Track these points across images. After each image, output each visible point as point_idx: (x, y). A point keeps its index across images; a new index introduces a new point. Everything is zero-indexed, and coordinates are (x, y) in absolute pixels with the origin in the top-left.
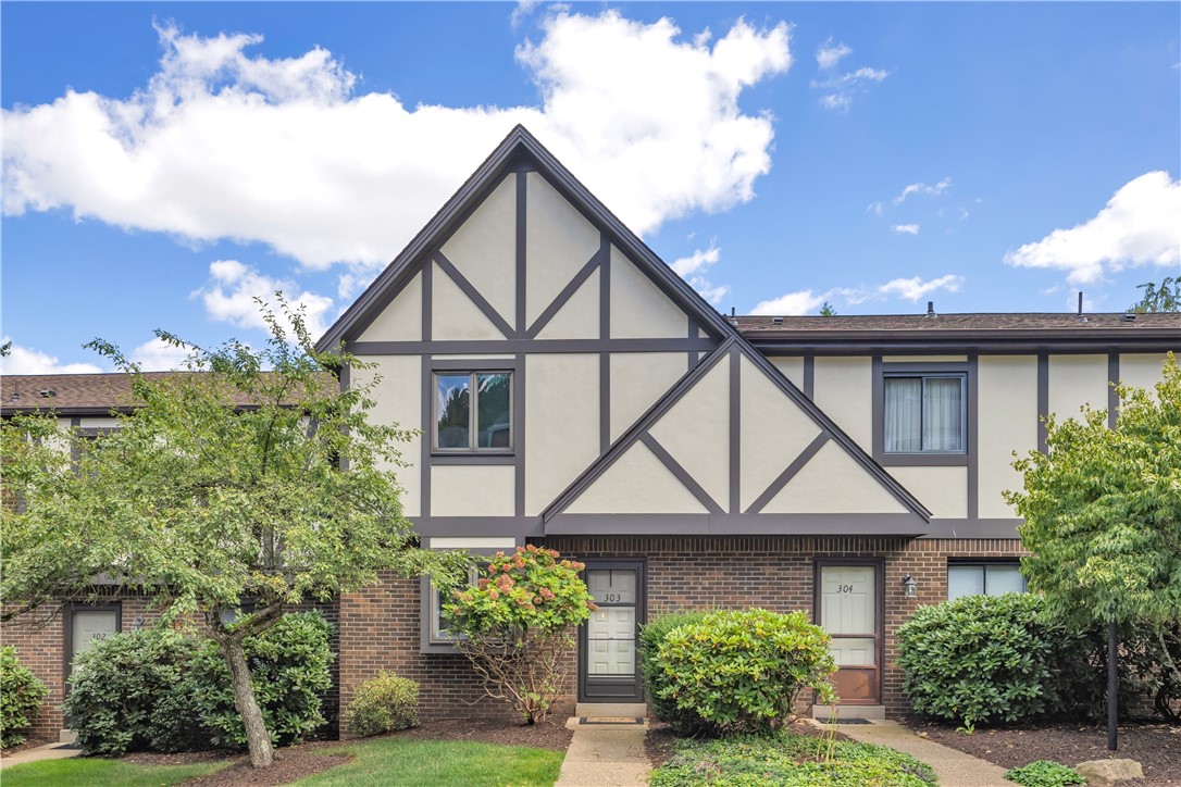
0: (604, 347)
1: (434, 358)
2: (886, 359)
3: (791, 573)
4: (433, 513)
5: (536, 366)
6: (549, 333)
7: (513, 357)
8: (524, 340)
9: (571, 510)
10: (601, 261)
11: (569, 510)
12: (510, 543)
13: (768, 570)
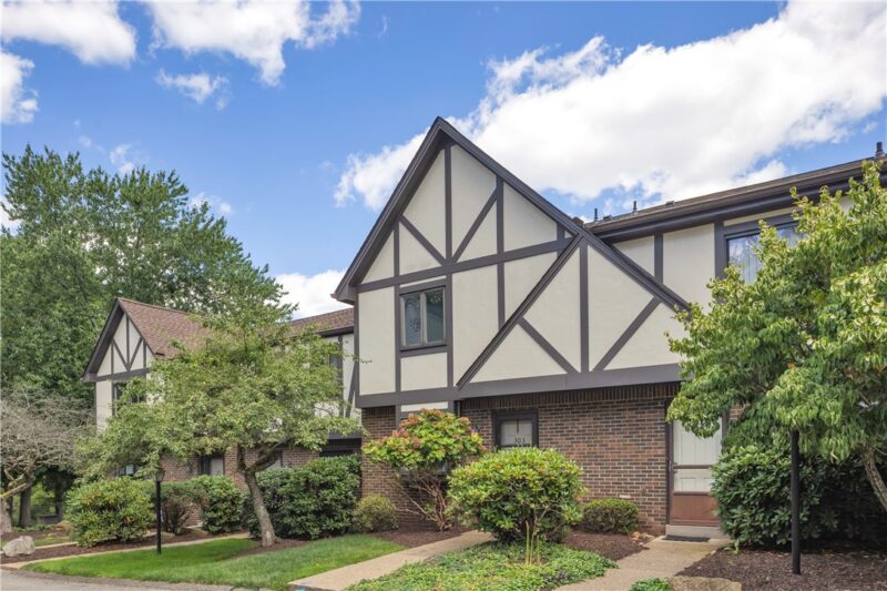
0: (500, 259)
1: (402, 286)
2: (727, 223)
3: (646, 415)
4: (403, 389)
5: (460, 280)
6: (466, 256)
7: (444, 277)
8: (451, 264)
9: (475, 379)
10: (497, 198)
11: (474, 380)
12: (444, 405)
13: (628, 414)
